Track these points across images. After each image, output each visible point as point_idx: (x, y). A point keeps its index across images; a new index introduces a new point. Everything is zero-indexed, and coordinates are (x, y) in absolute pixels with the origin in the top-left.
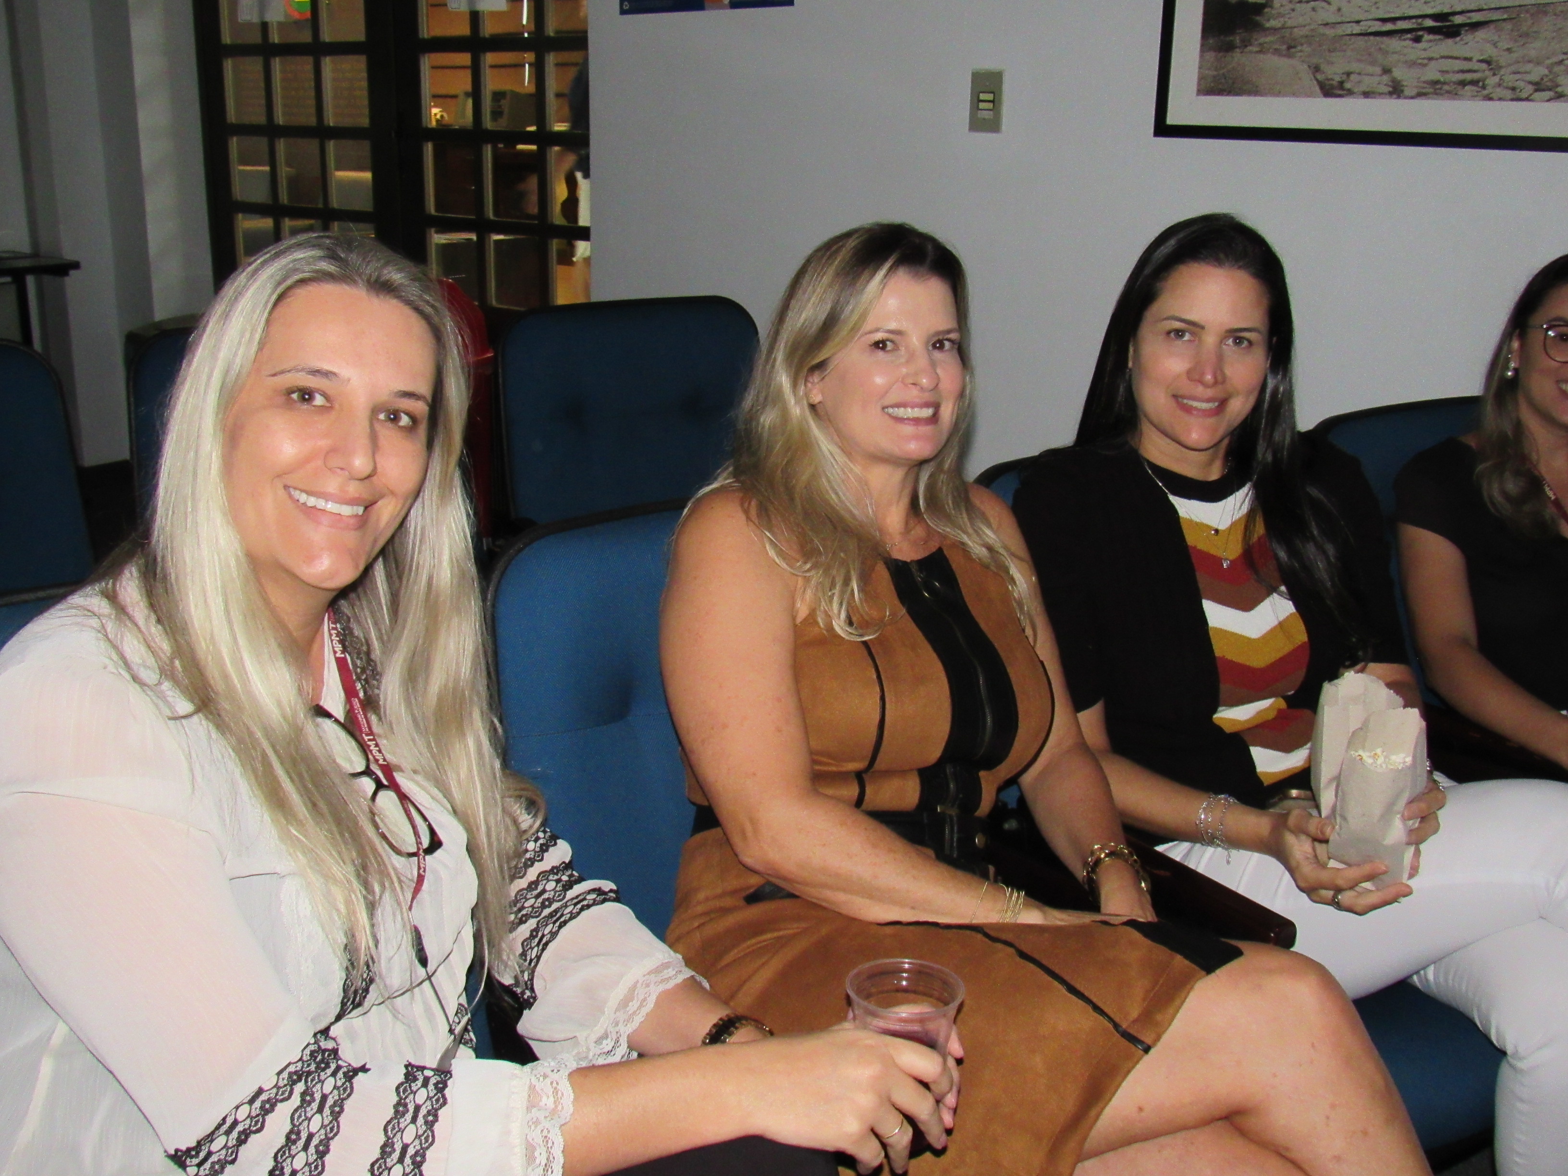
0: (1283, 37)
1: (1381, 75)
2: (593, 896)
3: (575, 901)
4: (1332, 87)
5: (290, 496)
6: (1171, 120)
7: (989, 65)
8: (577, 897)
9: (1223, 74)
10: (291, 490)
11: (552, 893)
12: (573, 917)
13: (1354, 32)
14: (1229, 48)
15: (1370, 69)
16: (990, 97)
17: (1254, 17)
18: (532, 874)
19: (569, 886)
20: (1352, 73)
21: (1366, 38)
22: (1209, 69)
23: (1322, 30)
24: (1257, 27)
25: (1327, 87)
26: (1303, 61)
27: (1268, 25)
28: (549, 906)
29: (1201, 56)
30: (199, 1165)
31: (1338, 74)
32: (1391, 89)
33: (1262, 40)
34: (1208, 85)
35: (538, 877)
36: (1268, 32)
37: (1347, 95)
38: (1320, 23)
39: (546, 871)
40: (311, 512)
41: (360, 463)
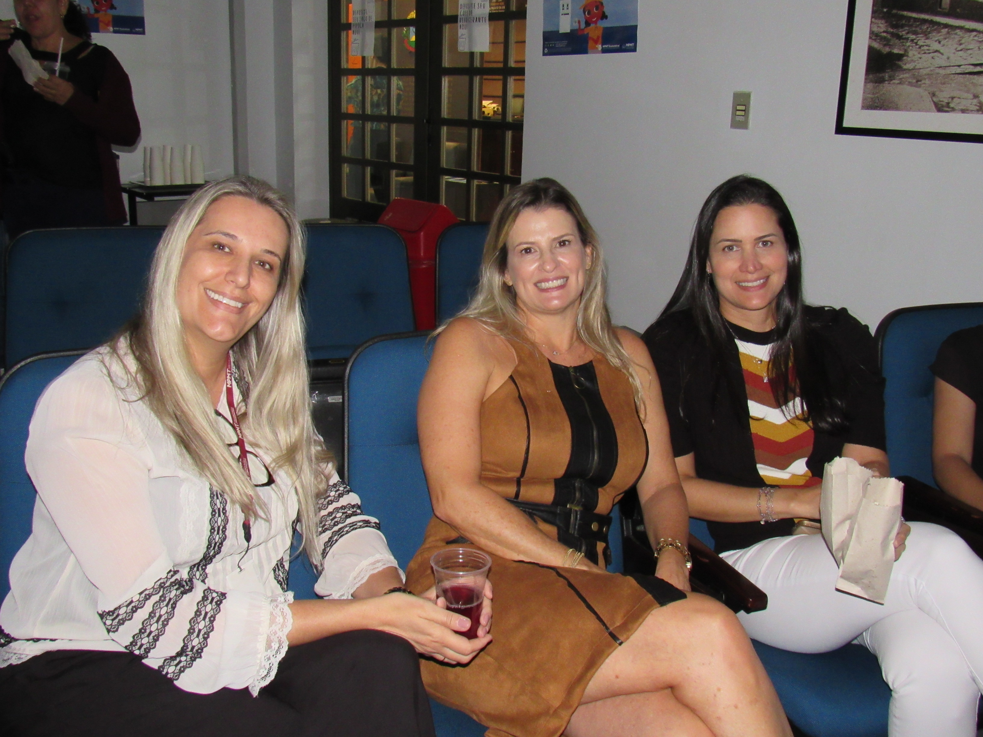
0: (914, 75)
1: (973, 99)
2: (361, 524)
3: (351, 525)
4: (943, 106)
5: (206, 293)
6: (845, 125)
7: (743, 89)
8: (353, 523)
9: (877, 97)
10: (208, 291)
11: (339, 519)
12: (348, 532)
13: (957, 72)
14: (881, 81)
15: (966, 95)
16: (743, 108)
17: (897, 62)
18: (331, 508)
19: (349, 516)
20: (954, 97)
21: (964, 76)
22: (869, 94)
23: (938, 70)
24: (899, 68)
25: (940, 106)
26: (925, 90)
27: (905, 67)
28: (337, 525)
29: (865, 86)
30: (113, 620)
31: (946, 98)
32: (978, 108)
33: (901, 76)
34: (868, 104)
35: (333, 510)
36: (905, 72)
37: (951, 111)
38: (936, 66)
39: (338, 508)
40: (216, 303)
41: (242, 280)
